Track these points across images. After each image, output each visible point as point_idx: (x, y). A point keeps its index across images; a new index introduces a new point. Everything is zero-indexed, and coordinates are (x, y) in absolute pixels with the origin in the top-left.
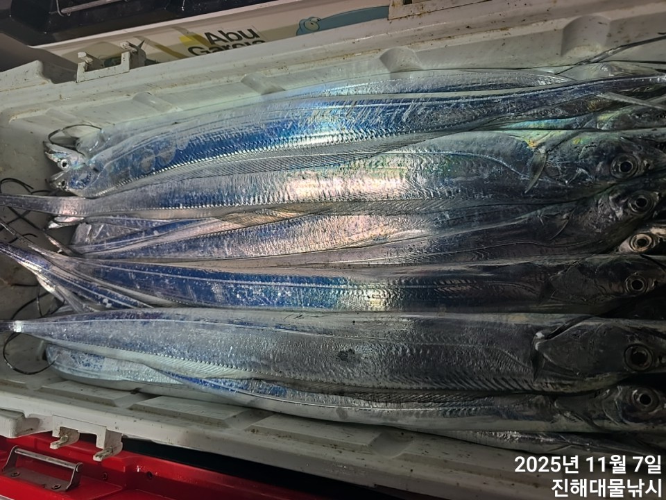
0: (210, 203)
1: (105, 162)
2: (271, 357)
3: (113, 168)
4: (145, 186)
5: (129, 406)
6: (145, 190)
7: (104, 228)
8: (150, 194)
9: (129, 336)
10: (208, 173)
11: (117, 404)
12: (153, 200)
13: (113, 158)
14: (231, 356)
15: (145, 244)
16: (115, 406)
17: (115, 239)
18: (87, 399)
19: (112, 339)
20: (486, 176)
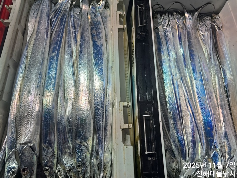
0: (80, 51)
1: (97, 18)
2: (31, 71)
3: (95, 21)
4: (88, 31)
5: (18, 29)
6: (87, 31)
7: (77, 18)
8: (85, 33)
9: (41, 27)
10: (89, 51)
11: (19, 25)
12: (83, 34)
13: (98, 21)
14: (33, 59)
15: (71, 31)
16: (18, 24)
17: (74, 22)
18: (21, 15)
19: (41, 22)
20: (80, 130)
